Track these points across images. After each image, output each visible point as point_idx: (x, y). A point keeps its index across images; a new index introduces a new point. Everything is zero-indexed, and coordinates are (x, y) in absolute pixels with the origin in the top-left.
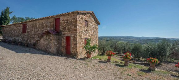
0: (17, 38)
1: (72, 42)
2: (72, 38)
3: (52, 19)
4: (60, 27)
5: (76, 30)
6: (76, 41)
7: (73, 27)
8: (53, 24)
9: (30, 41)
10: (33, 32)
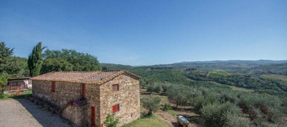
0: (47, 97)
1: (96, 114)
2: (96, 109)
3: (79, 85)
4: (86, 94)
5: (99, 102)
6: (99, 113)
7: (97, 98)
8: (80, 90)
9: (59, 103)
10: (61, 93)
